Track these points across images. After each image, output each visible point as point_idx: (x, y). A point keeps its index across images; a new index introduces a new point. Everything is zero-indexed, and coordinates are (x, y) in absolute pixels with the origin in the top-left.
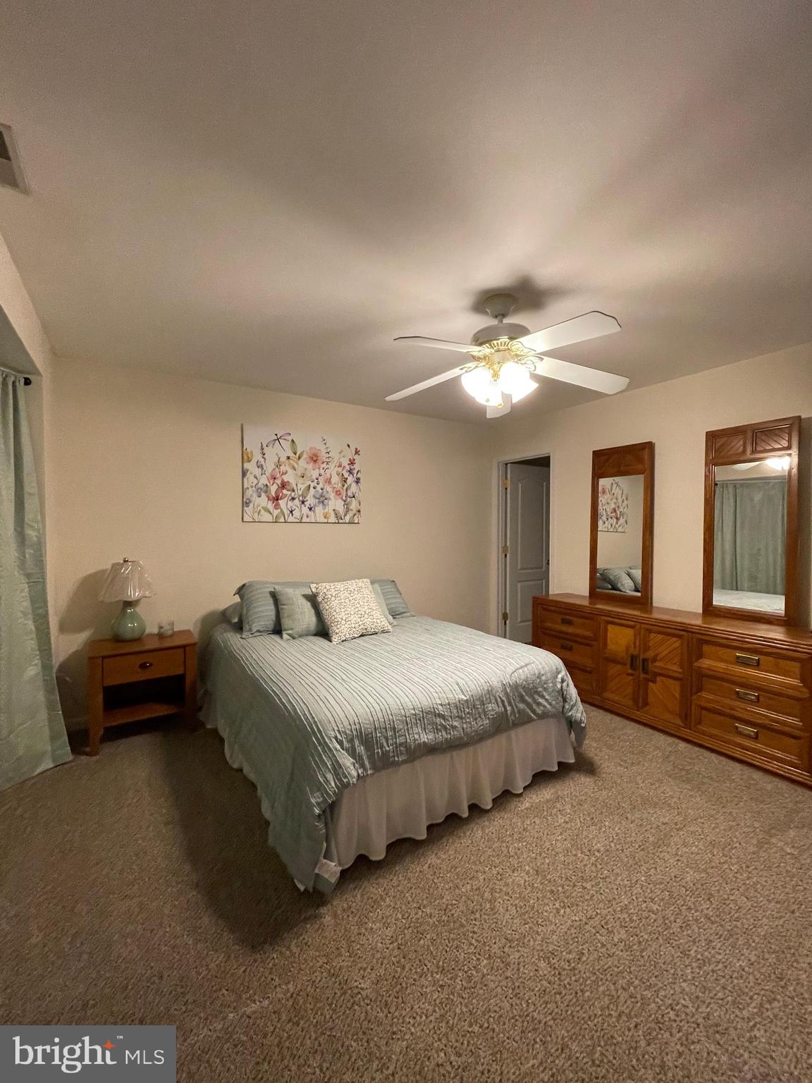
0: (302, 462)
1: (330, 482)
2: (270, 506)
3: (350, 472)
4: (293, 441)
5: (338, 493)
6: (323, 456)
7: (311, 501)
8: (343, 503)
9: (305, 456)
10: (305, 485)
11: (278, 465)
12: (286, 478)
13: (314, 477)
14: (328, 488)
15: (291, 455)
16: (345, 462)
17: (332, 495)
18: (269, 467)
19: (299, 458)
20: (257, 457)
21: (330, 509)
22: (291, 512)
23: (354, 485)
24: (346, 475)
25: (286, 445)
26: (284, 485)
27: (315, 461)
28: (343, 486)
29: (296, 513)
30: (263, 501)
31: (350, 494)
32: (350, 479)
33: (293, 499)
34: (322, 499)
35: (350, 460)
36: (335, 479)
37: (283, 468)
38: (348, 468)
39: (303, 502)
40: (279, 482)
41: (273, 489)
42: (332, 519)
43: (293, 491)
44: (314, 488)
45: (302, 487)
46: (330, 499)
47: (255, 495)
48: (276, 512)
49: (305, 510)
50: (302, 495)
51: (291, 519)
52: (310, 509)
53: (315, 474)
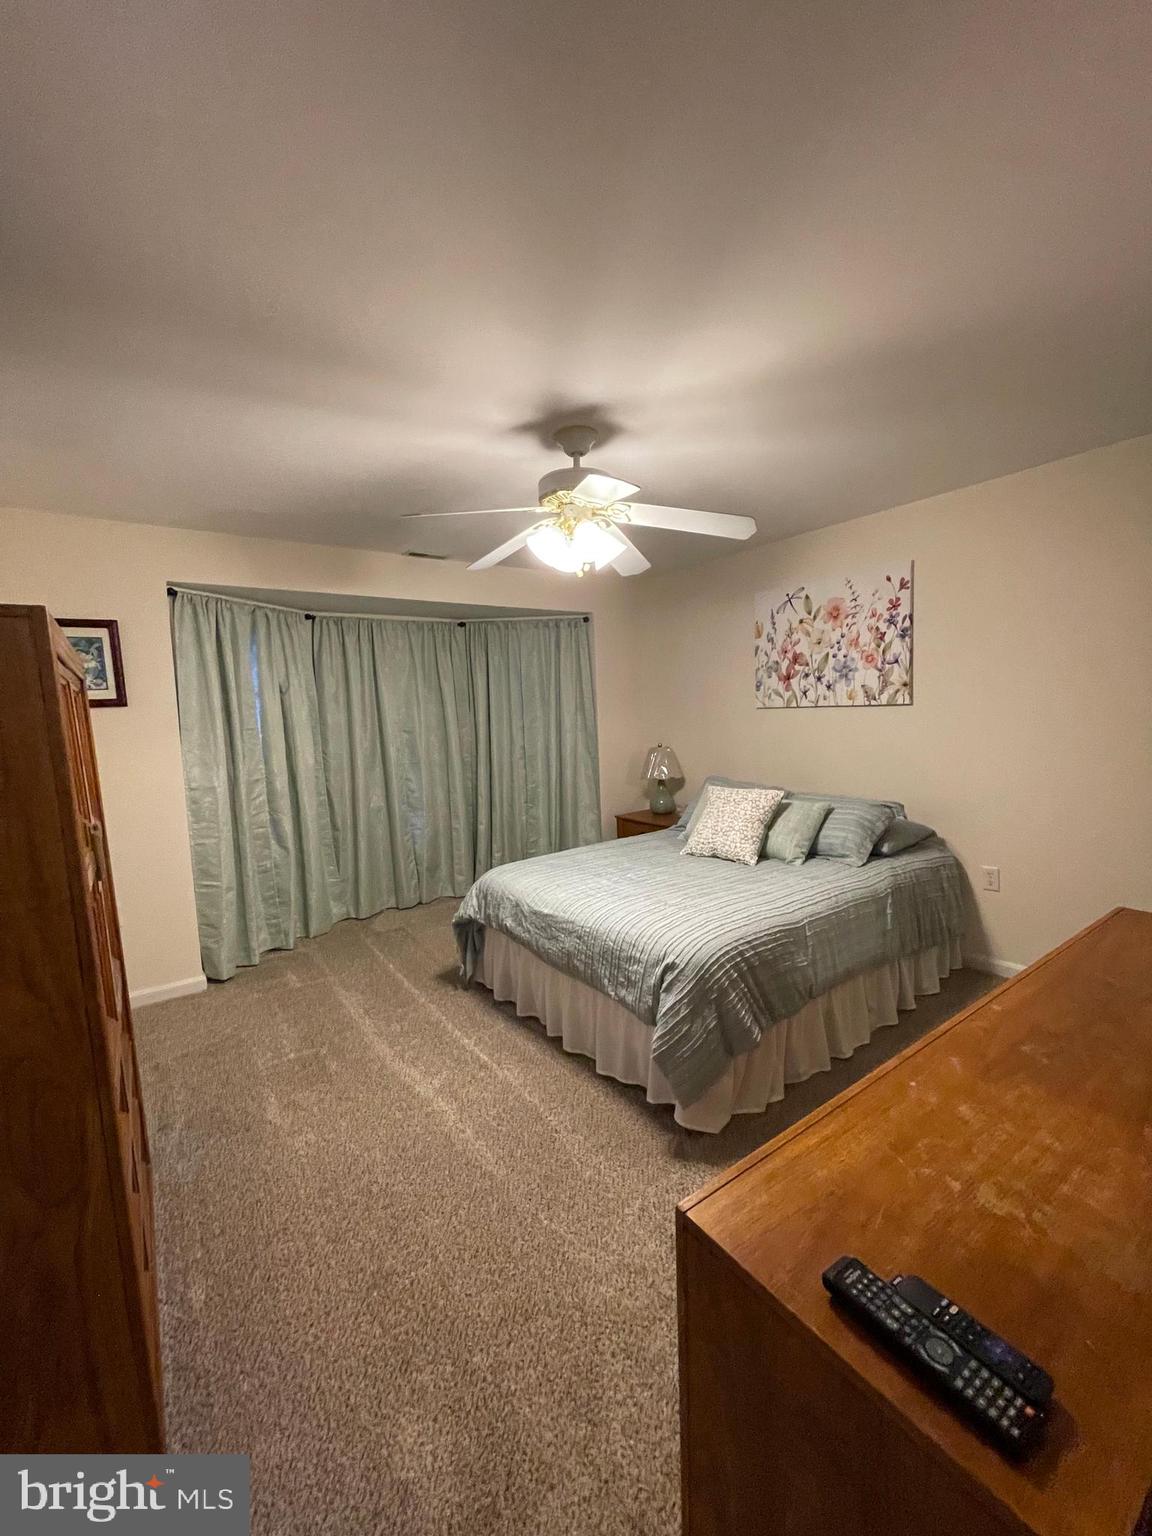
0: (819, 623)
1: (857, 644)
2: (781, 687)
3: (891, 621)
4: (807, 597)
5: (869, 659)
6: (848, 605)
7: (829, 675)
8: (878, 673)
9: (822, 612)
10: (823, 654)
11: (790, 633)
12: (798, 649)
13: (834, 641)
14: (854, 654)
15: (806, 616)
16: (882, 608)
17: (860, 664)
18: (780, 639)
19: (815, 618)
20: (767, 628)
21: (857, 684)
22: (805, 693)
23: (897, 641)
24: (883, 627)
25: (799, 604)
26: (796, 659)
27: (836, 618)
28: (879, 646)
29: (811, 694)
30: (774, 682)
31: (889, 657)
32: (891, 634)
33: (807, 675)
34: (845, 672)
35: (891, 601)
36: (867, 638)
37: (795, 637)
38: (886, 616)
39: (819, 679)
40: (790, 655)
41: (784, 665)
42: (861, 699)
43: (807, 665)
44: (834, 656)
45: (818, 657)
46: (856, 669)
47: (765, 676)
48: (787, 695)
49: (822, 689)
50: (818, 668)
51: (804, 703)
52: (829, 687)
53: (835, 636)
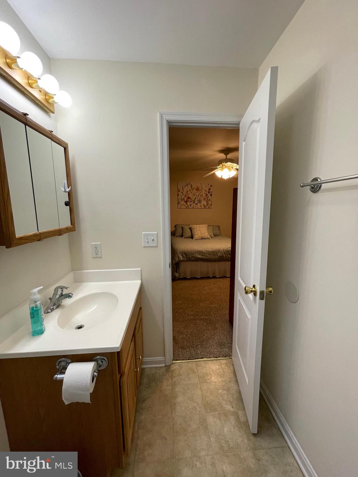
0: (194, 190)
1: (202, 196)
2: (185, 204)
3: (209, 192)
4: (191, 185)
5: (205, 199)
6: (200, 188)
7: (196, 202)
8: (206, 202)
9: (195, 189)
10: (195, 198)
11: (187, 192)
12: (189, 196)
13: (197, 195)
14: (202, 198)
15: (191, 189)
16: (207, 190)
17: (203, 200)
18: (185, 193)
19: (193, 189)
20: (181, 190)
21: (202, 204)
22: (191, 205)
23: (210, 196)
24: (207, 193)
25: (189, 186)
26: (189, 198)
27: (198, 190)
28: (206, 197)
29: (192, 206)
30: (183, 202)
31: (208, 199)
32: (209, 195)
33: (191, 202)
34: (200, 201)
35: (209, 189)
36: (204, 195)
37: (188, 193)
38: (208, 191)
39: (194, 202)
40: (187, 197)
41: (186, 199)
42: (203, 207)
43: (191, 199)
44: (197, 198)
45: (194, 198)
46: (202, 201)
47: (181, 201)
48: (186, 205)
49: (195, 205)
50: (194, 200)
51: (190, 207)
52: (196, 204)
53: (198, 194)
